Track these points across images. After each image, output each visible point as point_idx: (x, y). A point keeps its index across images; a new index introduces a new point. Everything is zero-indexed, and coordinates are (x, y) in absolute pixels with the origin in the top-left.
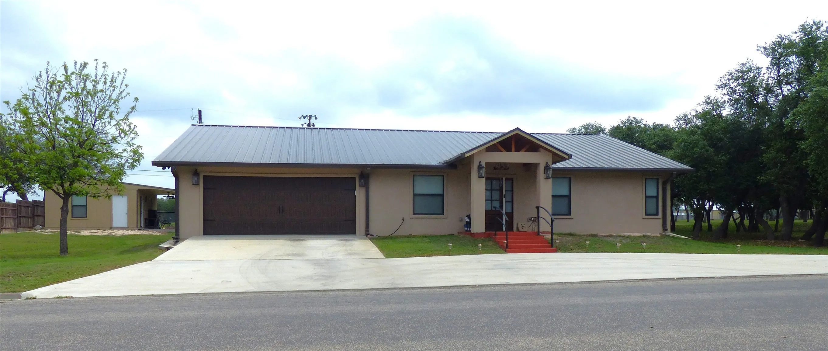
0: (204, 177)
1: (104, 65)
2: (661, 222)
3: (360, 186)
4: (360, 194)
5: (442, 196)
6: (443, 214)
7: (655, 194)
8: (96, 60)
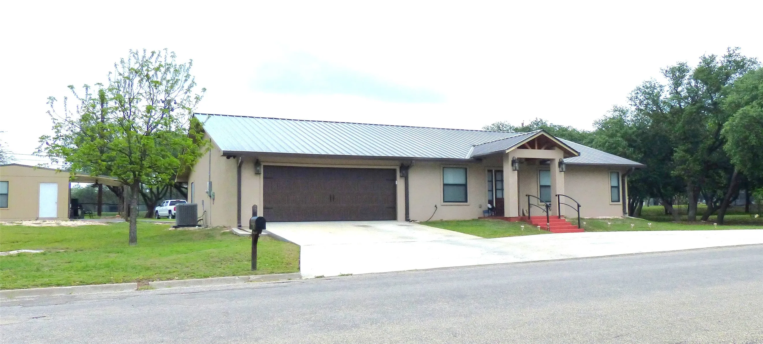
0: (264, 166)
1: (172, 54)
2: (621, 207)
3: (401, 177)
4: (400, 183)
5: (465, 186)
6: (466, 201)
7: (616, 185)
8: (166, 49)
